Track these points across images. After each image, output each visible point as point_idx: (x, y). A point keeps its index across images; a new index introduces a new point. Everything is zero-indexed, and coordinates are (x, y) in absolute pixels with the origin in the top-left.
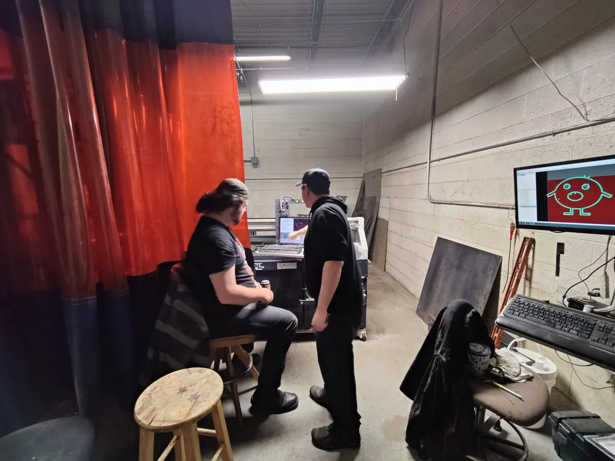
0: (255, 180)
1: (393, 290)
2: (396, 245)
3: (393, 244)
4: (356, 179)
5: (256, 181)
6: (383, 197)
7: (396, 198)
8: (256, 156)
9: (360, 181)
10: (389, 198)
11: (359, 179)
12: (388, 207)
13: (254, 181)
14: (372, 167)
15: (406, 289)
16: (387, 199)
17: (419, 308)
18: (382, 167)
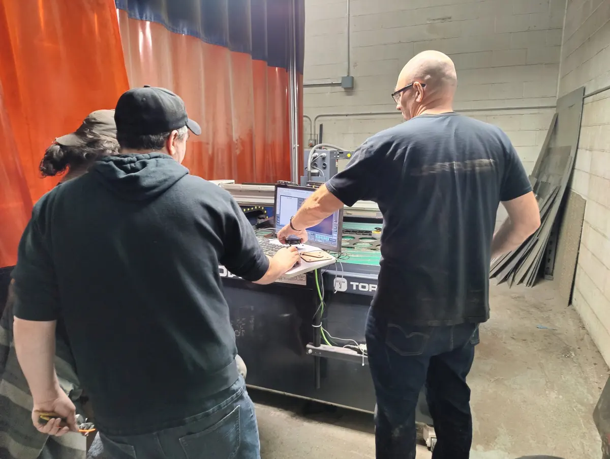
0: (347, 115)
1: (566, 351)
2: (593, 254)
3: (588, 250)
4: (542, 111)
5: (348, 117)
6: (582, 148)
7: (603, 151)
8: (351, 75)
9: (551, 113)
10: (591, 150)
11: (549, 111)
12: (588, 170)
13: (345, 117)
14: (572, 86)
15: (599, 352)
16: (588, 151)
17: (599, 407)
18: (585, 85)
